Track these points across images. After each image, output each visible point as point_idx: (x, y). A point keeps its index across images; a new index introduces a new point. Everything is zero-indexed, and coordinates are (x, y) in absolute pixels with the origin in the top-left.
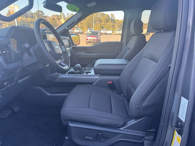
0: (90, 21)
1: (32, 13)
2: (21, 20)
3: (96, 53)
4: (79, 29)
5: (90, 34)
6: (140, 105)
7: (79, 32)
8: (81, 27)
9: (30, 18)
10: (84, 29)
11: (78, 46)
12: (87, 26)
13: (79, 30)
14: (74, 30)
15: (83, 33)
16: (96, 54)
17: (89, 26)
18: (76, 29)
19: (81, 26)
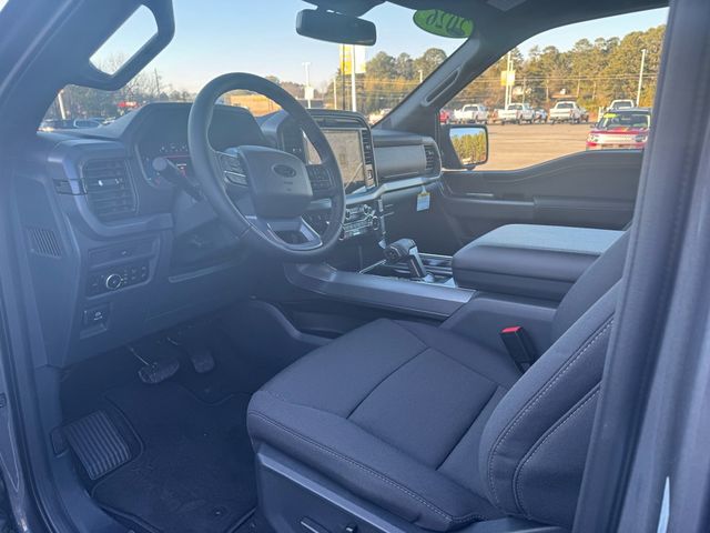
0: (625, 68)
1: (410, 60)
2: (376, 87)
3: (540, 197)
4: (571, 106)
5: (609, 123)
6: (509, 462)
7: (568, 115)
8: (584, 98)
9: (402, 79)
10: (595, 103)
11: (478, 168)
12: (607, 93)
13: (568, 110)
14: (547, 111)
15: (587, 120)
16: (536, 201)
17: (620, 90)
18: (560, 106)
19: (584, 93)
